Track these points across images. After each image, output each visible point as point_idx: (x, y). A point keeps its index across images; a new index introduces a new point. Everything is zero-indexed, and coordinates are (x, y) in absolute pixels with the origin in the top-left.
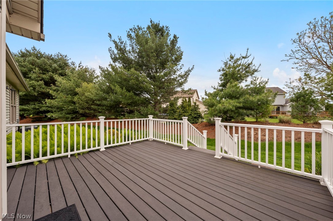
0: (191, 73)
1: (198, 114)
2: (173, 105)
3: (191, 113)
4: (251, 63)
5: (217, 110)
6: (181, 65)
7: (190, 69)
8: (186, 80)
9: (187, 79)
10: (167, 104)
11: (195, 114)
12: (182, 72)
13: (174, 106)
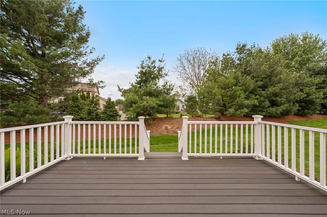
0: (100, 63)
1: (114, 111)
2: (77, 99)
3: (106, 110)
4: (163, 67)
5: (140, 107)
6: (91, 48)
7: (100, 58)
8: (91, 69)
9: (93, 69)
10: (60, 98)
11: (111, 111)
12: (89, 58)
13: (78, 102)
